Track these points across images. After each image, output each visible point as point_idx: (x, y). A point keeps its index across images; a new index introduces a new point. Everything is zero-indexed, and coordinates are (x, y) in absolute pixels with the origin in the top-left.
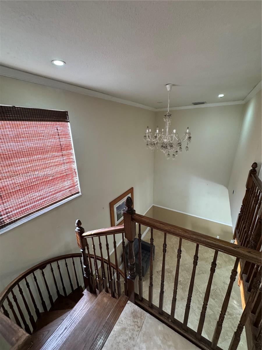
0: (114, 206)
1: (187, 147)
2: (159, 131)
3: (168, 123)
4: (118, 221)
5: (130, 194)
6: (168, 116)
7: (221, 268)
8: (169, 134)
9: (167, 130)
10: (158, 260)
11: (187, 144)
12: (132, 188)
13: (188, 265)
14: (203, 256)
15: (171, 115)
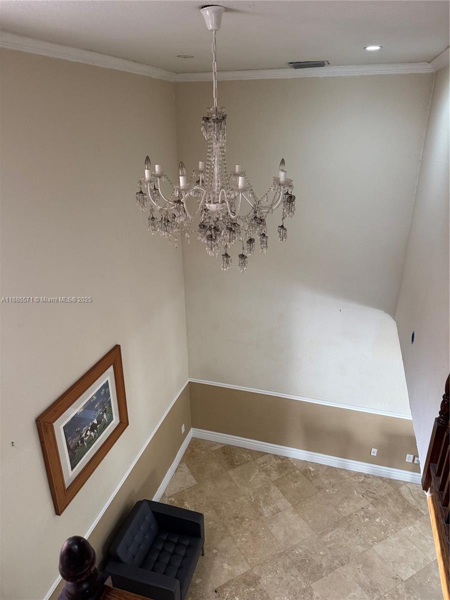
0: (54, 424)
1: (282, 226)
2: (187, 181)
3: (216, 146)
4: (72, 469)
5: (112, 366)
6: (217, 121)
7: (386, 537)
8: (222, 188)
9: (216, 170)
10: (215, 551)
11: (283, 219)
12: (117, 348)
13: (301, 548)
14: (339, 512)
15: (224, 118)
